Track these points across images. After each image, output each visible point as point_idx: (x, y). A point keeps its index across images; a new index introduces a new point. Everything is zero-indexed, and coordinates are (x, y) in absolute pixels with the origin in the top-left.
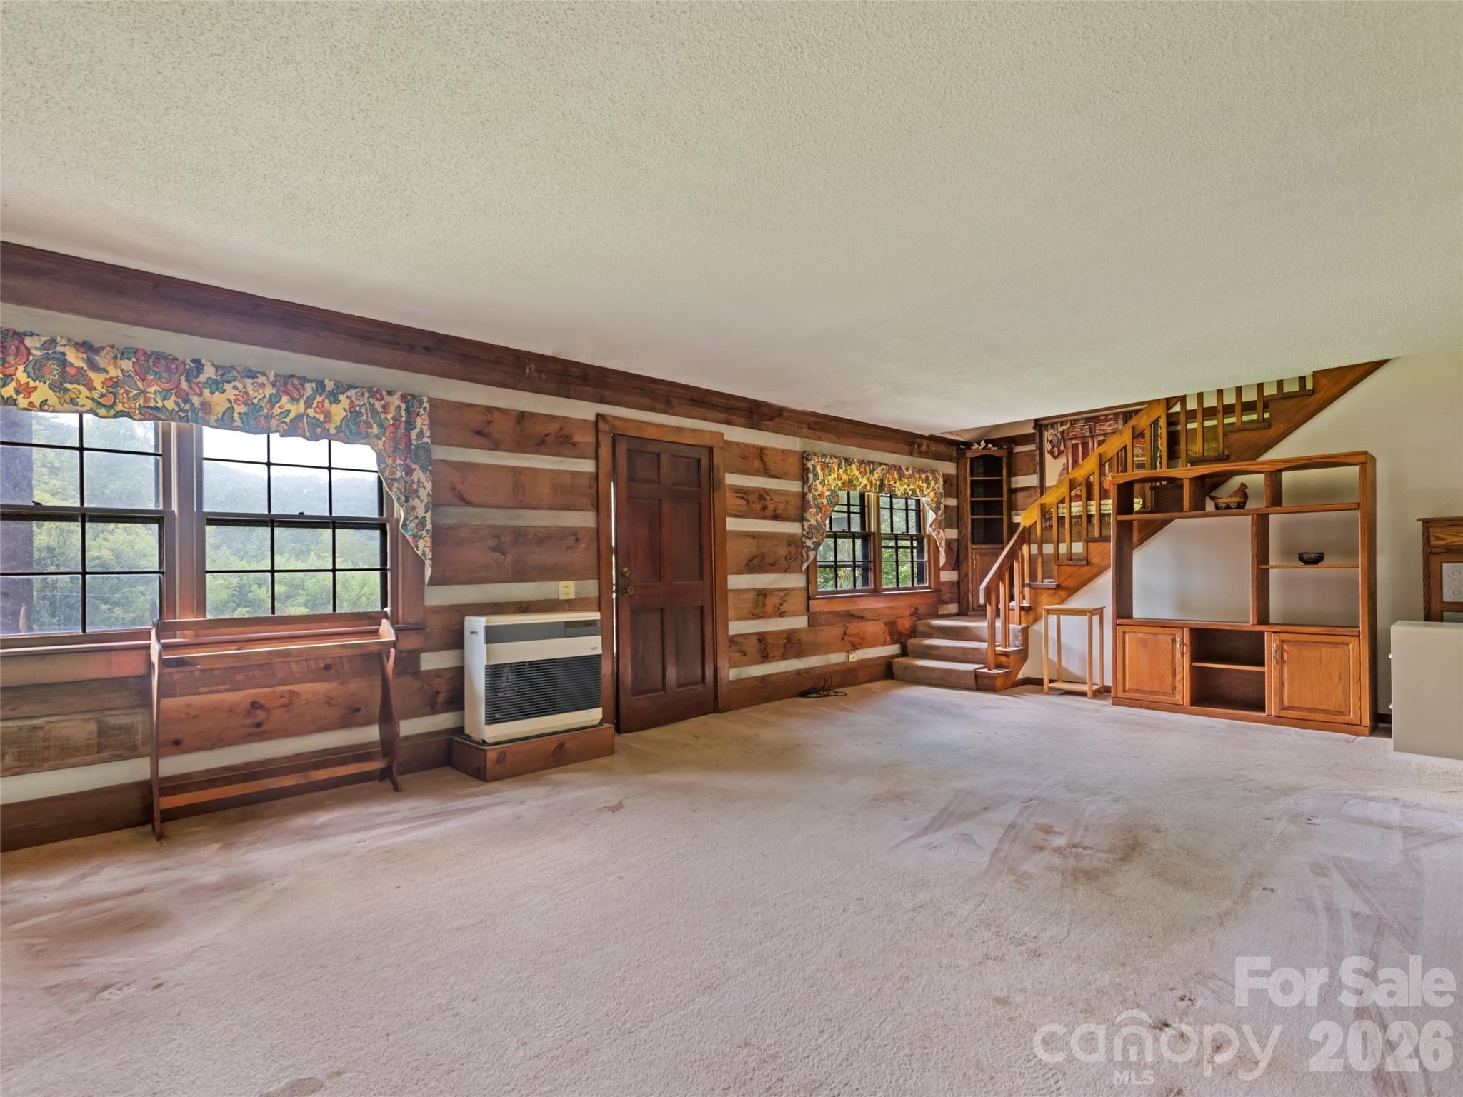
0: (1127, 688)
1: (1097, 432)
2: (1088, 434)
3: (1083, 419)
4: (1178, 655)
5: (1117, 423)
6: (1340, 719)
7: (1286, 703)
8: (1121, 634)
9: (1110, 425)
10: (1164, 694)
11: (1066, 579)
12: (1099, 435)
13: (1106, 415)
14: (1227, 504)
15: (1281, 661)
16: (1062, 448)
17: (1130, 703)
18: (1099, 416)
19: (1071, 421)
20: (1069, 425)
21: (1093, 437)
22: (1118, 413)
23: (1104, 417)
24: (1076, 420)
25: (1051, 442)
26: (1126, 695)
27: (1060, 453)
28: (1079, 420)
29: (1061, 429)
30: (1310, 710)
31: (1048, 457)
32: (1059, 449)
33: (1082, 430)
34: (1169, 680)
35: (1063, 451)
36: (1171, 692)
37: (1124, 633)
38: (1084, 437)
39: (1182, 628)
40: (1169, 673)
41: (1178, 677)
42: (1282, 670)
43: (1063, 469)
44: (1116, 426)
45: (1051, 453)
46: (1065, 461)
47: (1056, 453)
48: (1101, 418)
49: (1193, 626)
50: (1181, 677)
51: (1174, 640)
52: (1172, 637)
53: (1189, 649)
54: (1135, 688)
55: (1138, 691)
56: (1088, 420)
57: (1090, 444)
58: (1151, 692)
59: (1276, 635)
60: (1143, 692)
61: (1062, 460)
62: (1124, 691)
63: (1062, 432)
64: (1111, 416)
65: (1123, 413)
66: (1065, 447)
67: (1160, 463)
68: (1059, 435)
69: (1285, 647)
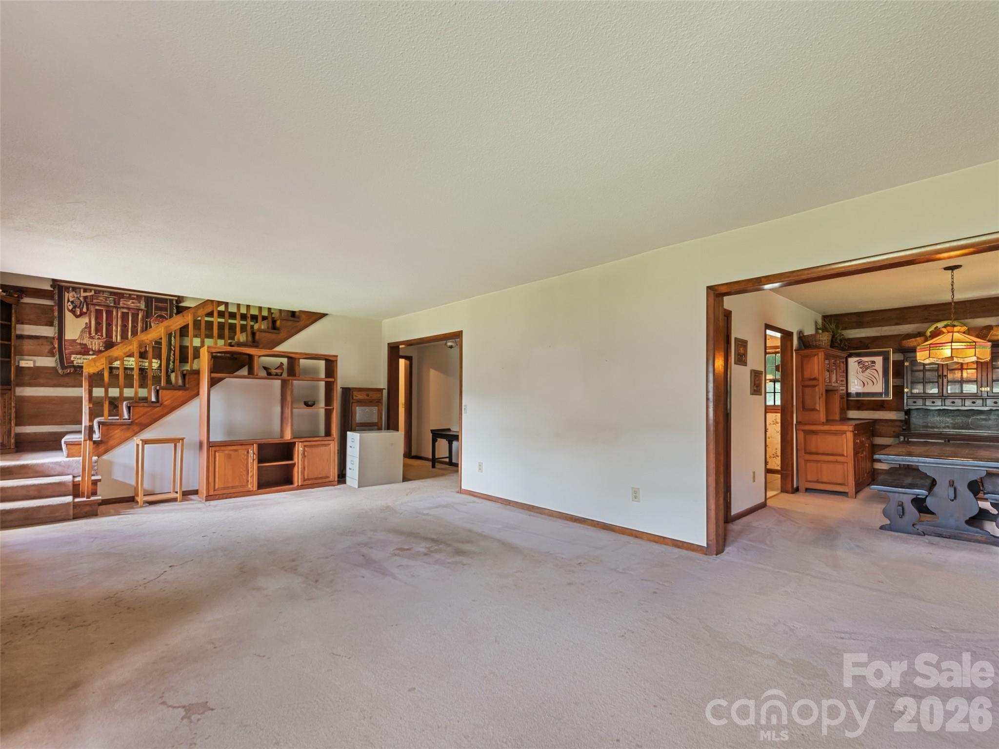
0: (216, 487)
1: (121, 305)
2: (112, 304)
3: (108, 292)
4: (250, 461)
5: (140, 303)
6: (327, 480)
7: (306, 477)
8: (213, 453)
9: (133, 303)
10: (241, 486)
11: (140, 417)
12: (123, 308)
13: (130, 295)
14: (277, 373)
15: (304, 456)
16: (85, 310)
17: (219, 497)
18: (123, 294)
19: (95, 291)
20: (93, 293)
21: (117, 308)
22: (141, 296)
23: (128, 296)
24: (100, 291)
25: (72, 302)
26: (216, 493)
27: (82, 314)
28: (103, 292)
29: (83, 294)
30: (316, 479)
31: (68, 316)
32: (81, 310)
33: (106, 300)
34: (245, 478)
35: (86, 313)
36: (246, 484)
37: (215, 451)
38: (108, 306)
39: (253, 444)
40: (245, 473)
41: (250, 475)
42: (304, 461)
43: (85, 328)
44: (138, 305)
45: (73, 312)
46: (87, 321)
47: (78, 313)
48: (125, 295)
49: (260, 443)
50: (252, 474)
51: (248, 452)
52: (247, 450)
53: (257, 457)
54: (222, 486)
55: (225, 488)
56: (112, 293)
57: (114, 313)
58: (233, 487)
59: (302, 443)
60: (228, 488)
61: (86, 320)
62: (214, 490)
63: (85, 298)
64: (135, 297)
65: (145, 296)
66: (88, 309)
67: (175, 338)
68: (82, 299)
69: (306, 449)
